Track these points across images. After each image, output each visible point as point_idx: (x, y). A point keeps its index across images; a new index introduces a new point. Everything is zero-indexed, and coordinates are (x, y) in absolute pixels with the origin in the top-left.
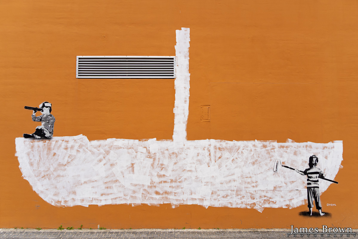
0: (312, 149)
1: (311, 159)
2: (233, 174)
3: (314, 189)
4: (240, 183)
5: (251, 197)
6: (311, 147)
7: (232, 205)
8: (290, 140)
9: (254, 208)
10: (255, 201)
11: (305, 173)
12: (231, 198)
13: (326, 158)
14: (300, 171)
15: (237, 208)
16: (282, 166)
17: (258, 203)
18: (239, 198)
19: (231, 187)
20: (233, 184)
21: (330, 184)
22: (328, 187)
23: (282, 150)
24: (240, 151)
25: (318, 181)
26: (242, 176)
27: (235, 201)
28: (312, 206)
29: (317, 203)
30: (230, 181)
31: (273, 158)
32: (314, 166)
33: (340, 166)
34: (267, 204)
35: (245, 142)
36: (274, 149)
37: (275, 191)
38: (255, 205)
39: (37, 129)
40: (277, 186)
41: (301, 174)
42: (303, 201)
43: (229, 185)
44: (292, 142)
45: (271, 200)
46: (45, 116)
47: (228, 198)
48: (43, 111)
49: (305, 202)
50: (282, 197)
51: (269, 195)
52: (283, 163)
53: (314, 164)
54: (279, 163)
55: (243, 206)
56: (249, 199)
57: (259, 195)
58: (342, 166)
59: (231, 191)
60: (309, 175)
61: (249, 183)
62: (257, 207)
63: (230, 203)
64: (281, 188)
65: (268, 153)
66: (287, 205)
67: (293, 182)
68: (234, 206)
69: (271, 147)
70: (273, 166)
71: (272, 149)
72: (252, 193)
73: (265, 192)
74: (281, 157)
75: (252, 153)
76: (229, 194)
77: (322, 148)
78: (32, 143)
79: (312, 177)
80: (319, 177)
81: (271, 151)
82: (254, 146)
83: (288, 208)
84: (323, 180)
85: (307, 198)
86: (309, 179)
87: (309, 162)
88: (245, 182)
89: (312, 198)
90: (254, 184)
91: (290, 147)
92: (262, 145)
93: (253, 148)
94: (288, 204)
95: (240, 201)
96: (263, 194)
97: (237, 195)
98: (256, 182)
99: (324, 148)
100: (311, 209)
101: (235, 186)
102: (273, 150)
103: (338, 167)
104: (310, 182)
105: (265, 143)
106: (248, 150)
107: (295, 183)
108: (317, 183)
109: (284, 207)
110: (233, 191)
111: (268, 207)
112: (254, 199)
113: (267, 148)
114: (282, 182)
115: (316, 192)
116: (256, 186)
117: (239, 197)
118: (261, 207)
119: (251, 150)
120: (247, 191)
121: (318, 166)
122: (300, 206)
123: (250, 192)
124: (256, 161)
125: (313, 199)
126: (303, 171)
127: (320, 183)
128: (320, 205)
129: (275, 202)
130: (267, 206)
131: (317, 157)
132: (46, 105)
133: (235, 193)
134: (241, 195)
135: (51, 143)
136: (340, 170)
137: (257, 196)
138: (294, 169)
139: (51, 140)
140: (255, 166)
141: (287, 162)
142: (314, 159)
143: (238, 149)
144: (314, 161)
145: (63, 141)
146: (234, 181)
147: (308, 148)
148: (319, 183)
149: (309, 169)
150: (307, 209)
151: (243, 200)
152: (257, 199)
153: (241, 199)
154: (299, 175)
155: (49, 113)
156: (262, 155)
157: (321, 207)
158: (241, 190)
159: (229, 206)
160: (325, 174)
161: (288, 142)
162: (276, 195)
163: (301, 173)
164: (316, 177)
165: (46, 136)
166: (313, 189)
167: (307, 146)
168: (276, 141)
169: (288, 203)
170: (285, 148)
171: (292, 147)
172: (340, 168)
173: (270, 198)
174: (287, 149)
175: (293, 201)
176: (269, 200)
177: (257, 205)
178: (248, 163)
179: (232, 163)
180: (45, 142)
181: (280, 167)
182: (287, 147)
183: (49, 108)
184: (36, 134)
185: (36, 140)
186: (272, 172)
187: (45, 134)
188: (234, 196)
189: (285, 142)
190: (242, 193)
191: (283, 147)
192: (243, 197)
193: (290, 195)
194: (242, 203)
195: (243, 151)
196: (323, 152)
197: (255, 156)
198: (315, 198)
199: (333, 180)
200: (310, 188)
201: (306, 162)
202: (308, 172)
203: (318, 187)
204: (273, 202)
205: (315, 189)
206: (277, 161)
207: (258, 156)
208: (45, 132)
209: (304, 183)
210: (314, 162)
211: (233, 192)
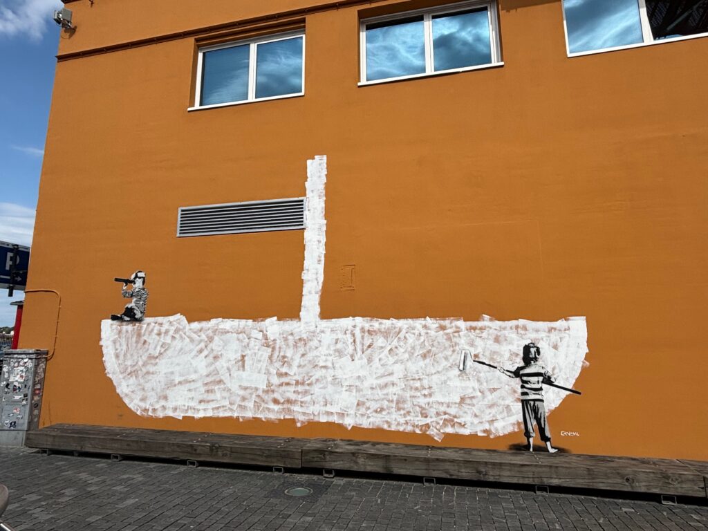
0: (527, 332)
1: (527, 349)
2: (392, 374)
3: (534, 404)
4: (403, 389)
5: (421, 414)
6: (525, 328)
7: (389, 426)
8: (486, 317)
9: (428, 433)
10: (428, 421)
11: (517, 374)
12: (389, 413)
13: (555, 347)
14: (508, 371)
15: (398, 432)
16: (474, 361)
17: (434, 424)
18: (401, 415)
19: (387, 394)
20: (391, 390)
21: (565, 396)
22: (562, 400)
23: (472, 334)
24: (401, 335)
25: (541, 389)
26: (405, 377)
27: (396, 420)
28: (533, 435)
29: (542, 430)
30: (386, 385)
31: (457, 348)
32: (532, 362)
33: (584, 362)
34: (450, 426)
35: (410, 321)
36: (458, 332)
37: (463, 405)
38: (429, 428)
39: (127, 308)
40: (467, 396)
41: (510, 376)
42: (514, 424)
43: (385, 391)
44: (491, 320)
45: (456, 420)
46: (137, 290)
47: (384, 413)
48: (135, 283)
49: (519, 427)
50: (476, 416)
51: (453, 411)
52: (476, 356)
53: (532, 359)
54: (469, 356)
55: (409, 428)
56: (417, 416)
57: (435, 411)
58: (588, 363)
59: (389, 401)
60: (525, 378)
61: (417, 389)
62: (432, 432)
63: (387, 422)
64: (473, 400)
65: (449, 339)
66: (485, 431)
67: (495, 390)
68: (393, 428)
69: (454, 329)
70: (458, 361)
71: (455, 332)
72: (424, 406)
73: (445, 405)
74: (472, 345)
75: (422, 339)
76: (385, 407)
77: (547, 330)
78: (119, 327)
79: (529, 382)
80: (543, 382)
81: (454, 336)
82: (425, 327)
83: (488, 436)
84: (552, 387)
85: (521, 419)
86: (525, 385)
87: (522, 355)
88: (411, 388)
89: (532, 420)
90: (426, 392)
91: (487, 329)
92: (437, 325)
93: (423, 331)
94: (488, 428)
95: (402, 421)
96: (442, 409)
97: (399, 409)
98: (430, 388)
99: (550, 330)
100: (531, 440)
101: (395, 394)
102: (456, 334)
103: (580, 365)
104: (525, 390)
105: (442, 322)
106: (414, 334)
107: (498, 391)
108: (540, 392)
109: (480, 434)
110: (392, 401)
111: (451, 432)
112: (426, 417)
113: (445, 331)
114: (474, 389)
115: (538, 410)
116: (430, 395)
117: (402, 412)
118: (439, 431)
119: (420, 335)
120: (415, 403)
121: (540, 362)
122: (510, 434)
123: (420, 404)
124: (429, 351)
125: (535, 423)
126: (513, 371)
127: (546, 392)
128: (548, 434)
129: (464, 425)
130: (449, 430)
131: (538, 346)
132: (139, 275)
133: (394, 405)
134: (404, 409)
135: (141, 327)
136: (584, 370)
137: (432, 412)
138: (496, 368)
139: (142, 322)
140: (428, 360)
141: (483, 355)
142: (533, 350)
143: (399, 333)
144: (533, 353)
145: (156, 323)
146: (393, 384)
147: (519, 330)
148: (543, 392)
149: (522, 368)
150: (524, 441)
151: (408, 418)
152: (431, 417)
153: (405, 416)
154: (505, 378)
155: (141, 286)
156: (438, 342)
157: (549, 436)
158: (404, 402)
159: (386, 427)
160: (555, 376)
161: (483, 320)
162: (465, 412)
163: (509, 374)
164: (538, 381)
165: (136, 317)
166: (532, 403)
167: (517, 327)
168: (462, 318)
169: (487, 426)
170: (477, 331)
171: (491, 328)
172: (583, 366)
173: (455, 417)
174: (482, 332)
175: (496, 424)
176: (453, 421)
177: (431, 427)
178: (416, 355)
179: (389, 356)
180: (135, 325)
181: (469, 362)
182: (481, 329)
183: (142, 279)
184: (125, 314)
185: (124, 323)
186: (456, 372)
187: (135, 314)
188: (393, 410)
189: (477, 320)
190: (406, 406)
191: (475, 329)
192: (409, 412)
193: (490, 413)
194: (407, 423)
195: (407, 335)
196: (549, 337)
197: (426, 344)
198: (538, 420)
199: (570, 387)
200: (527, 401)
201: (517, 355)
202: (521, 372)
203: (542, 401)
204: (460, 424)
205: (537, 403)
206: (465, 353)
207: (433, 345)
208: (135, 311)
209: (515, 392)
210: (532, 355)
211: (391, 404)
